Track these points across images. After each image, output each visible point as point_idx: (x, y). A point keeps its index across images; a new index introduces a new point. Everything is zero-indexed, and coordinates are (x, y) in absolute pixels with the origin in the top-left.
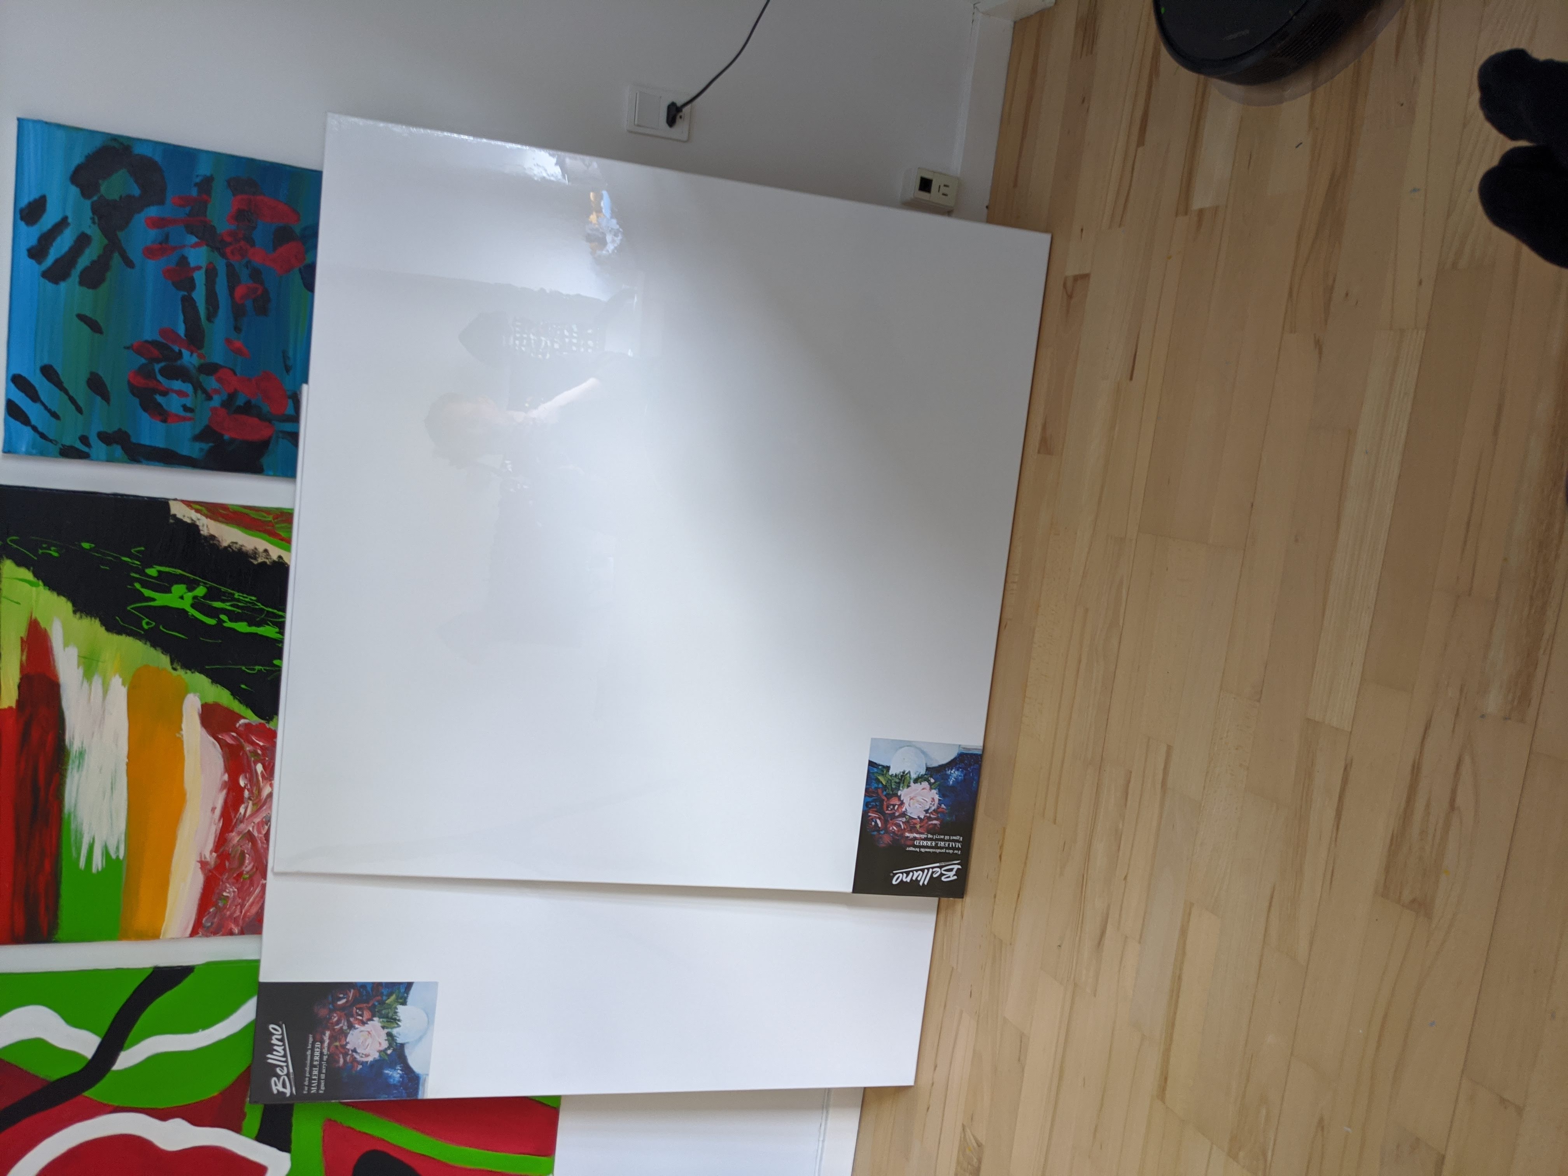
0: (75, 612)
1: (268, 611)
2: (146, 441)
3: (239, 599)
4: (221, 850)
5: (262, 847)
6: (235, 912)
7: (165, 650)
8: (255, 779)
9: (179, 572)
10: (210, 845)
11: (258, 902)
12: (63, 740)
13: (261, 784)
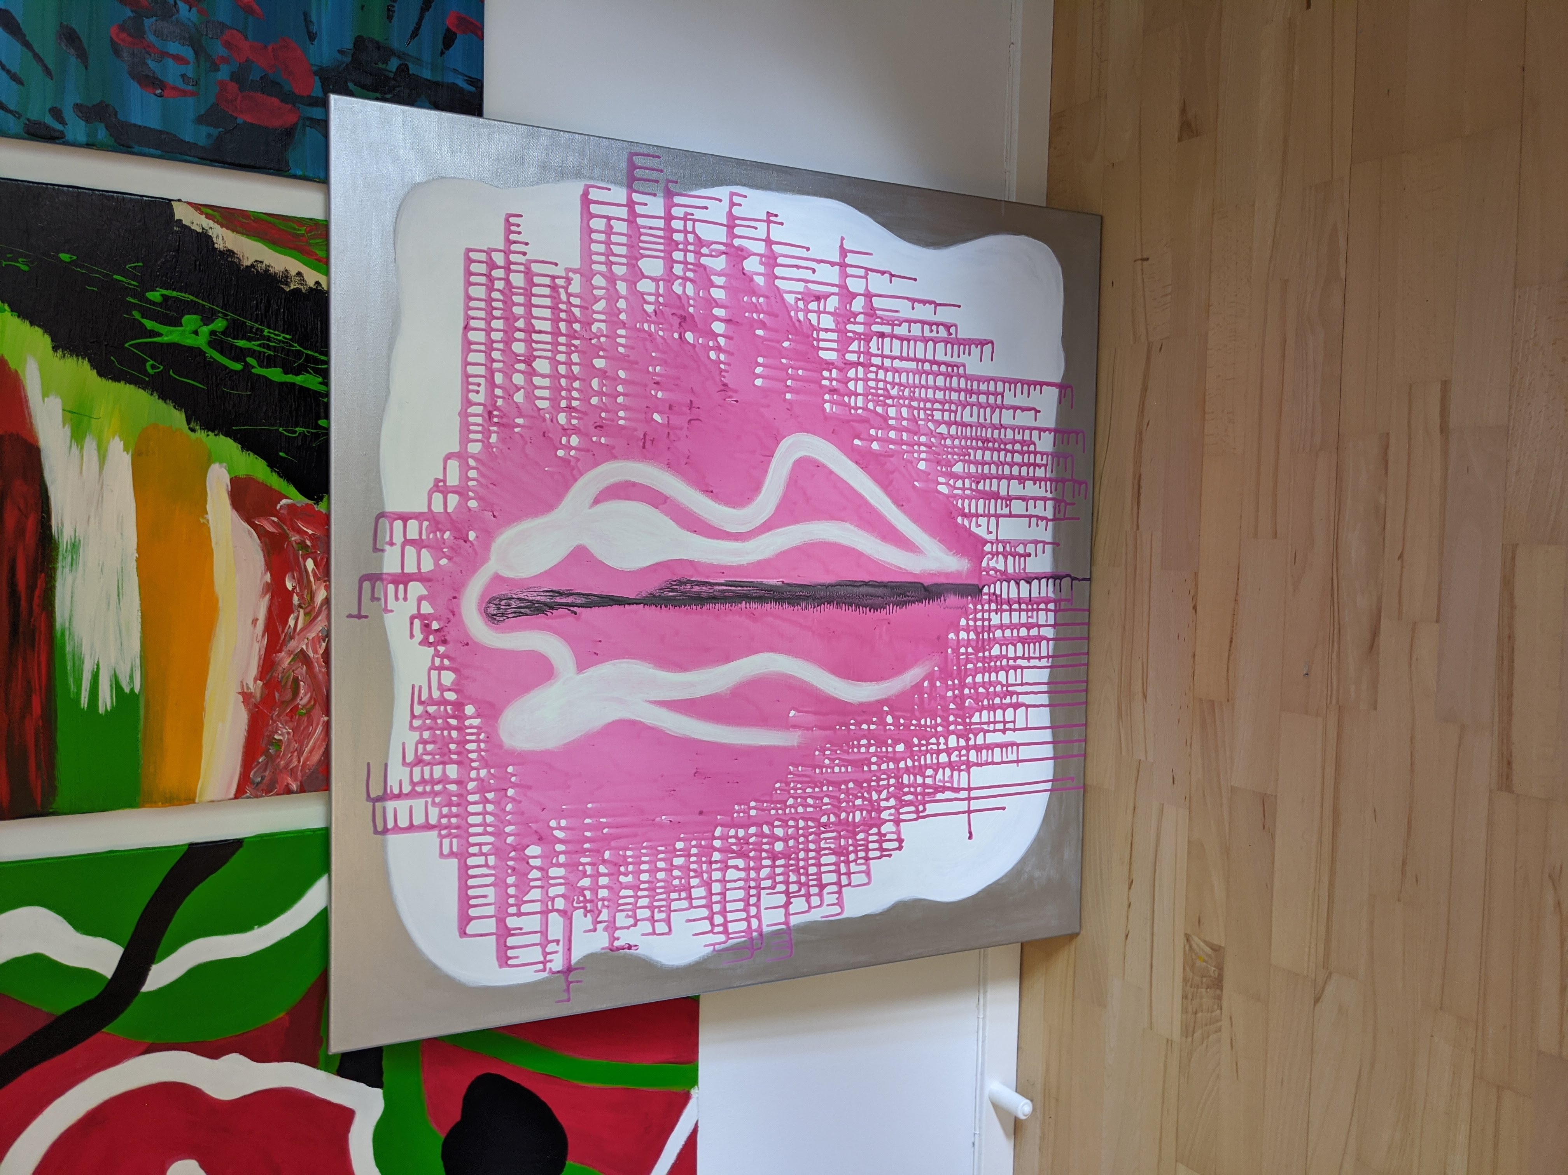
0: (55, 349)
1: (307, 354)
2: (136, 119)
3: (269, 336)
4: (268, 677)
5: (320, 671)
6: (290, 761)
7: (179, 404)
8: (305, 581)
9: (191, 297)
10: (254, 671)
11: (319, 748)
12: (50, 527)
13: (314, 587)
